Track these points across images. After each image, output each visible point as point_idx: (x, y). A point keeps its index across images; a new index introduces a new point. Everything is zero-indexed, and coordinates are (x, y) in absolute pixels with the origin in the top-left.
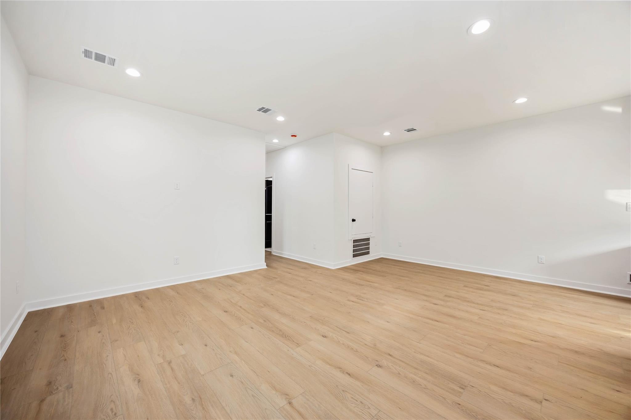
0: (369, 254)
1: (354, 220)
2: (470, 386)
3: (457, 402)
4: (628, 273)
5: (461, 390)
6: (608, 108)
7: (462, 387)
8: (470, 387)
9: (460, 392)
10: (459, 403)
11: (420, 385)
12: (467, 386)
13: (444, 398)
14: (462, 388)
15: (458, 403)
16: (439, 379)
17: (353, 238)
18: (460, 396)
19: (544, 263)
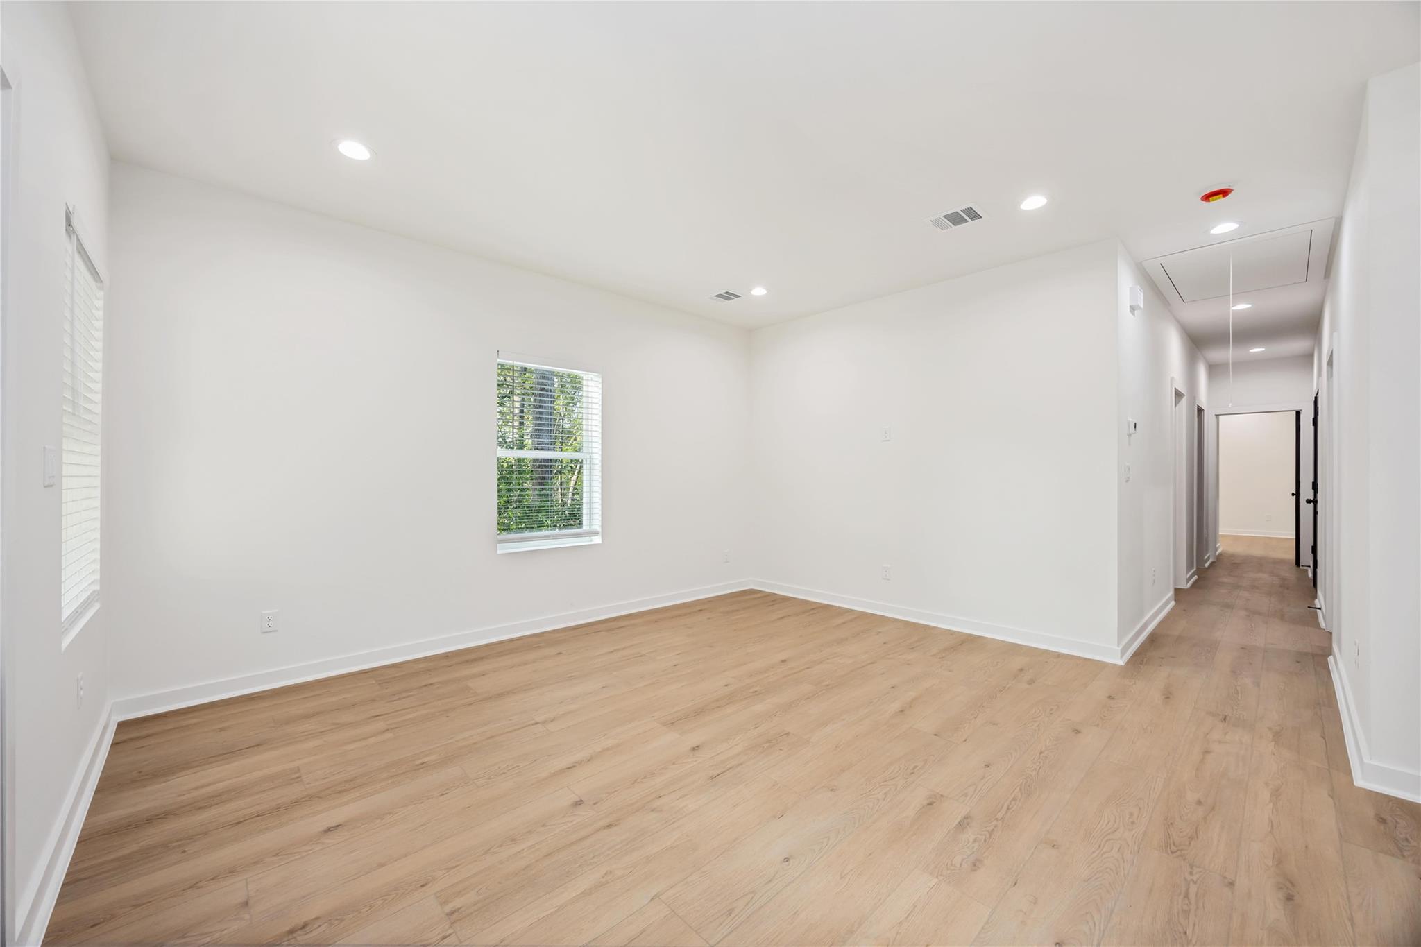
2: (448, 933)
3: (430, 885)
5: (448, 908)
7: (457, 914)
8: (447, 930)
9: (445, 903)
10: (427, 886)
11: (501, 846)
12: (451, 927)
13: (449, 869)
14: (452, 913)
15: (426, 884)
16: (500, 883)
18: (437, 897)
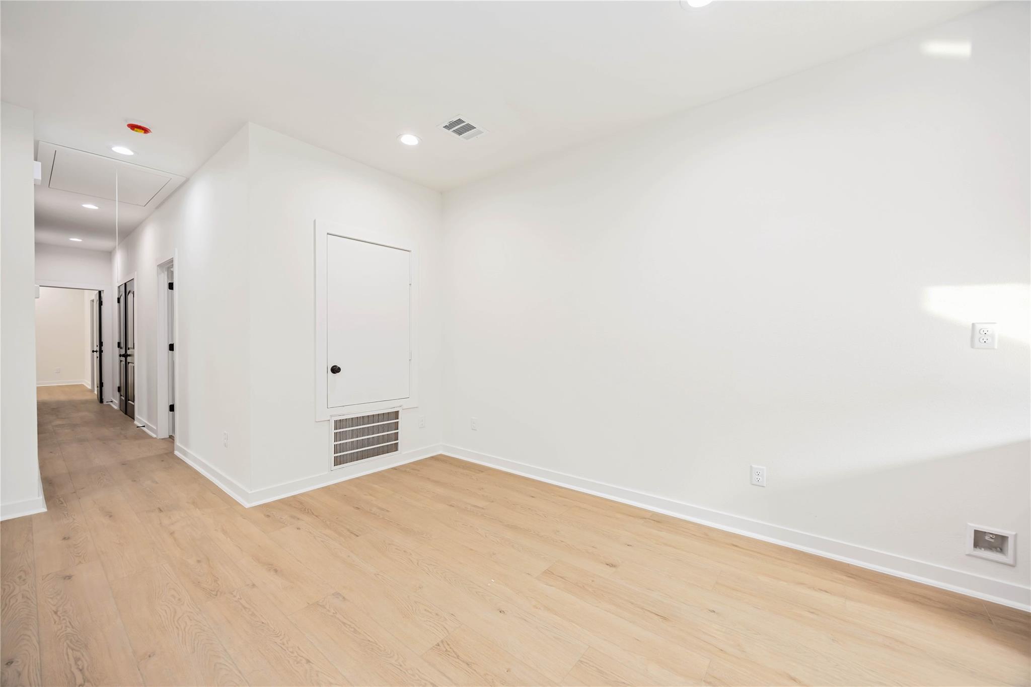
0: (397, 450)
1: (335, 370)
4: (970, 524)
6: (937, 48)
17: (331, 416)
19: (765, 485)
